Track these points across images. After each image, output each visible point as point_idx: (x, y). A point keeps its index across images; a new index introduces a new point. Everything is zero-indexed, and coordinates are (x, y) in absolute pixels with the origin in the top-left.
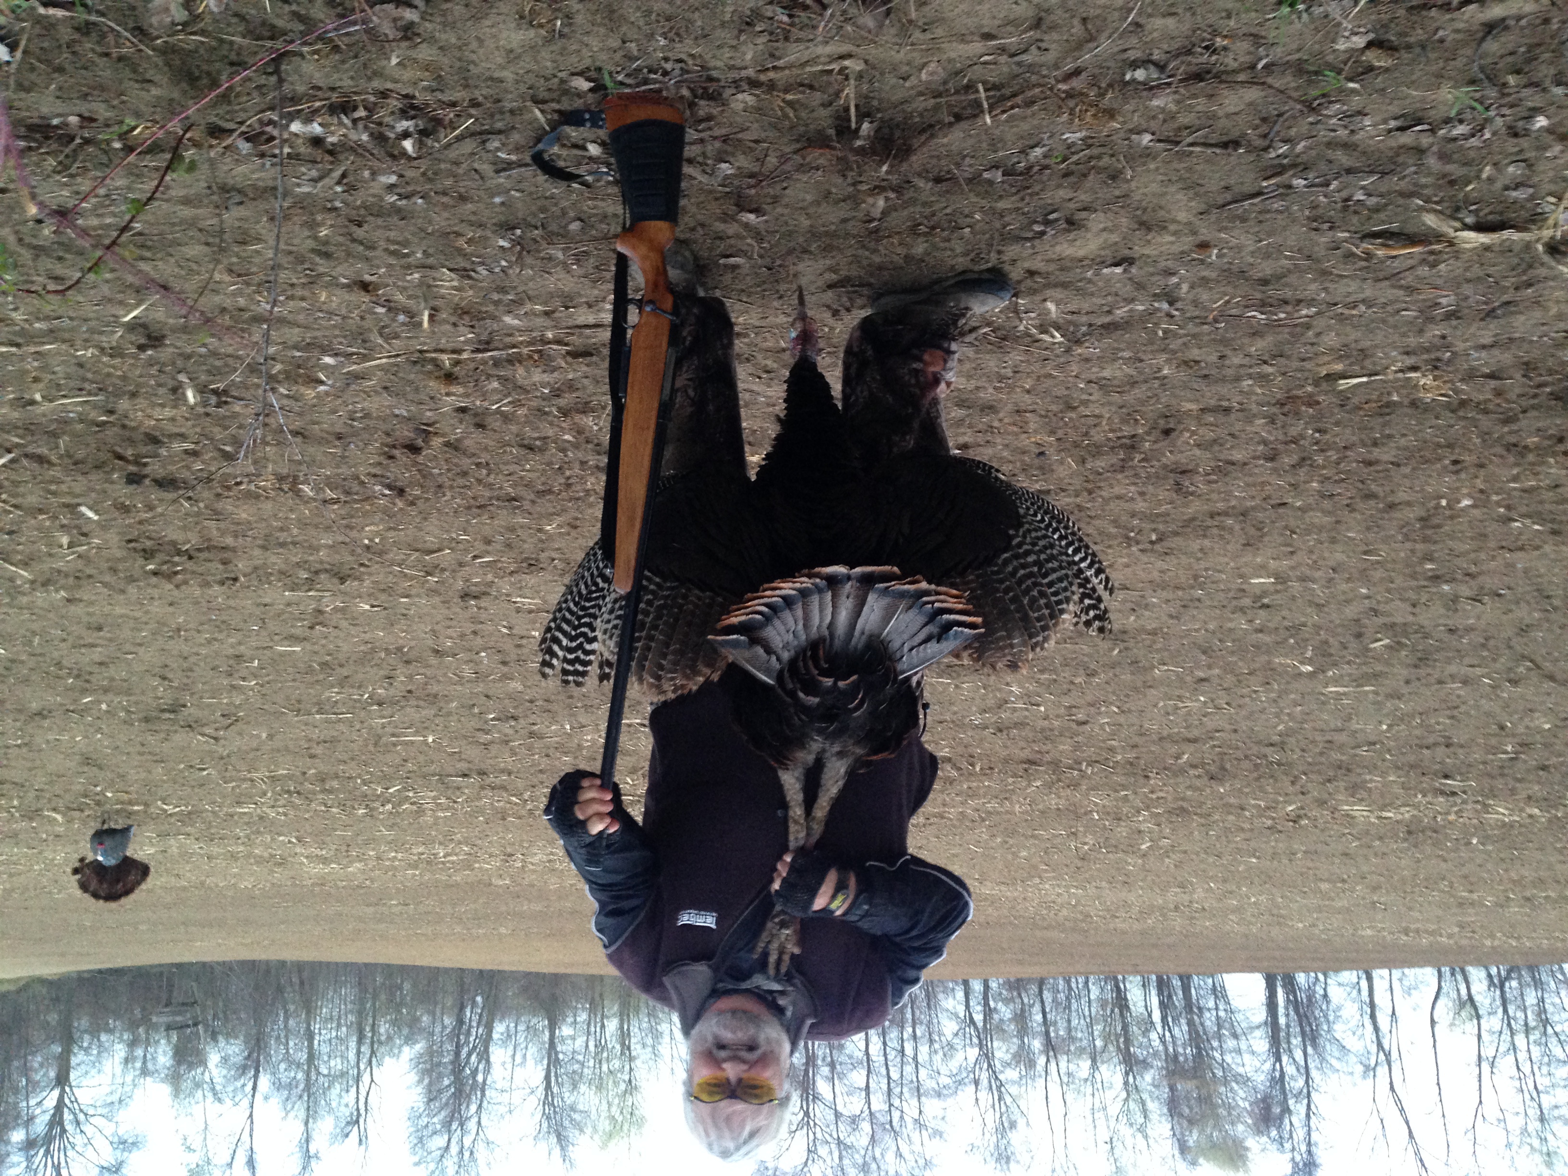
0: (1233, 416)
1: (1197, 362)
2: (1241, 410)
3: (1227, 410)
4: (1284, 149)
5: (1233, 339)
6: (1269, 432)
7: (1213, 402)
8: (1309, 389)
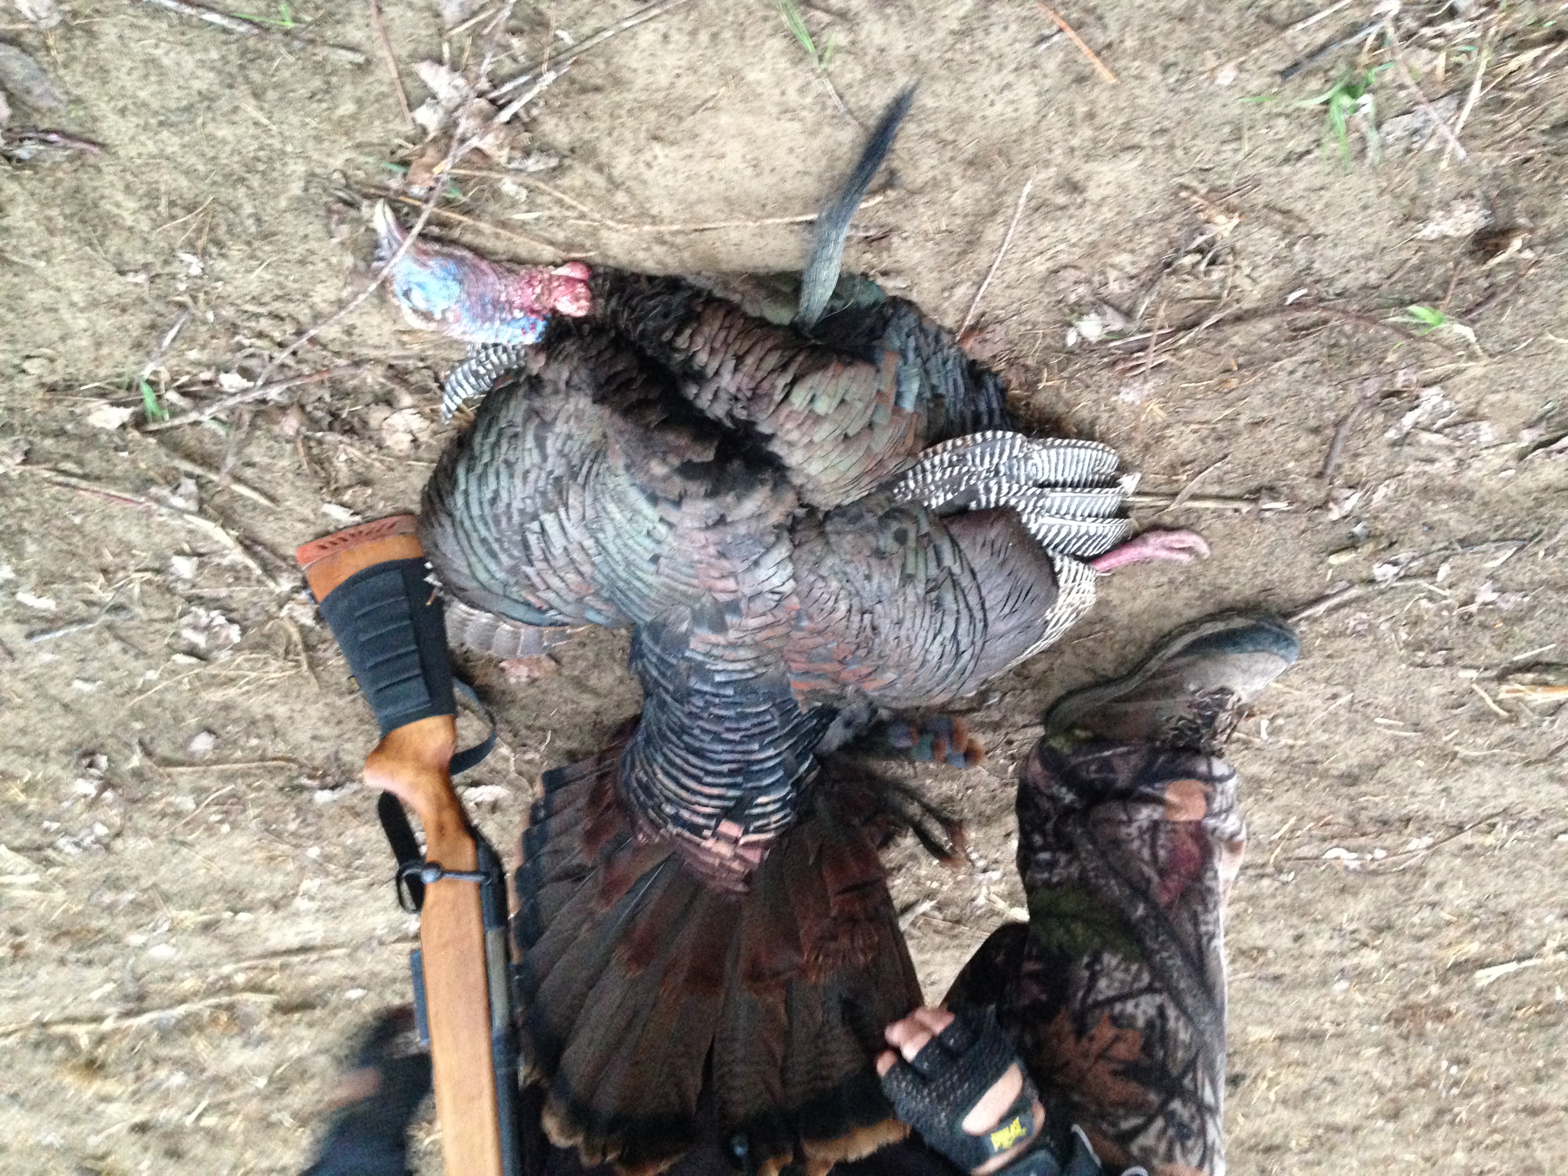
0: (1329, 1046)
1: (1262, 951)
2: (1339, 1036)
3: (1317, 1037)
4: (1352, 501)
5: (1310, 902)
6: (1386, 1073)
7: (1294, 1025)
8: (1434, 989)
